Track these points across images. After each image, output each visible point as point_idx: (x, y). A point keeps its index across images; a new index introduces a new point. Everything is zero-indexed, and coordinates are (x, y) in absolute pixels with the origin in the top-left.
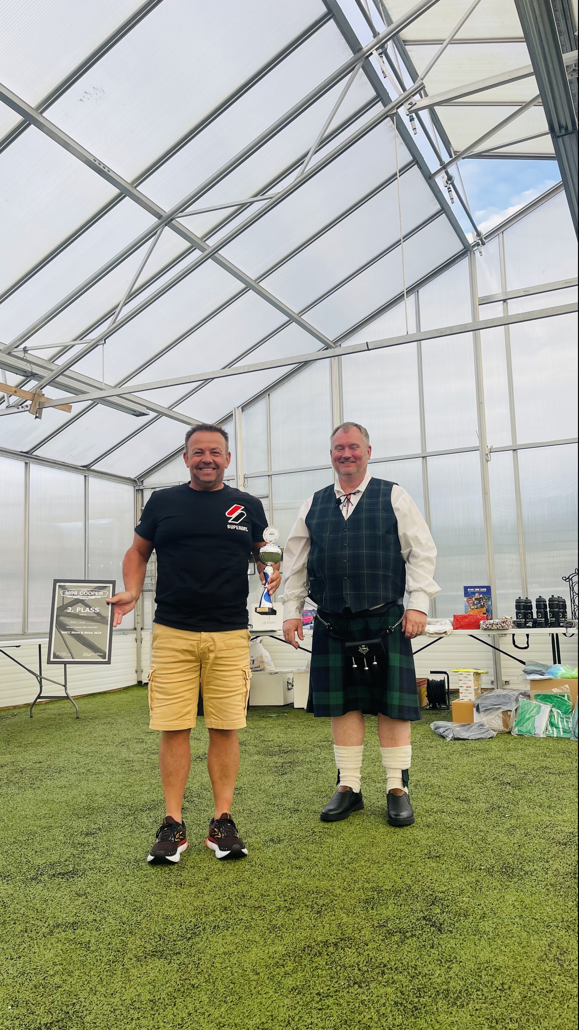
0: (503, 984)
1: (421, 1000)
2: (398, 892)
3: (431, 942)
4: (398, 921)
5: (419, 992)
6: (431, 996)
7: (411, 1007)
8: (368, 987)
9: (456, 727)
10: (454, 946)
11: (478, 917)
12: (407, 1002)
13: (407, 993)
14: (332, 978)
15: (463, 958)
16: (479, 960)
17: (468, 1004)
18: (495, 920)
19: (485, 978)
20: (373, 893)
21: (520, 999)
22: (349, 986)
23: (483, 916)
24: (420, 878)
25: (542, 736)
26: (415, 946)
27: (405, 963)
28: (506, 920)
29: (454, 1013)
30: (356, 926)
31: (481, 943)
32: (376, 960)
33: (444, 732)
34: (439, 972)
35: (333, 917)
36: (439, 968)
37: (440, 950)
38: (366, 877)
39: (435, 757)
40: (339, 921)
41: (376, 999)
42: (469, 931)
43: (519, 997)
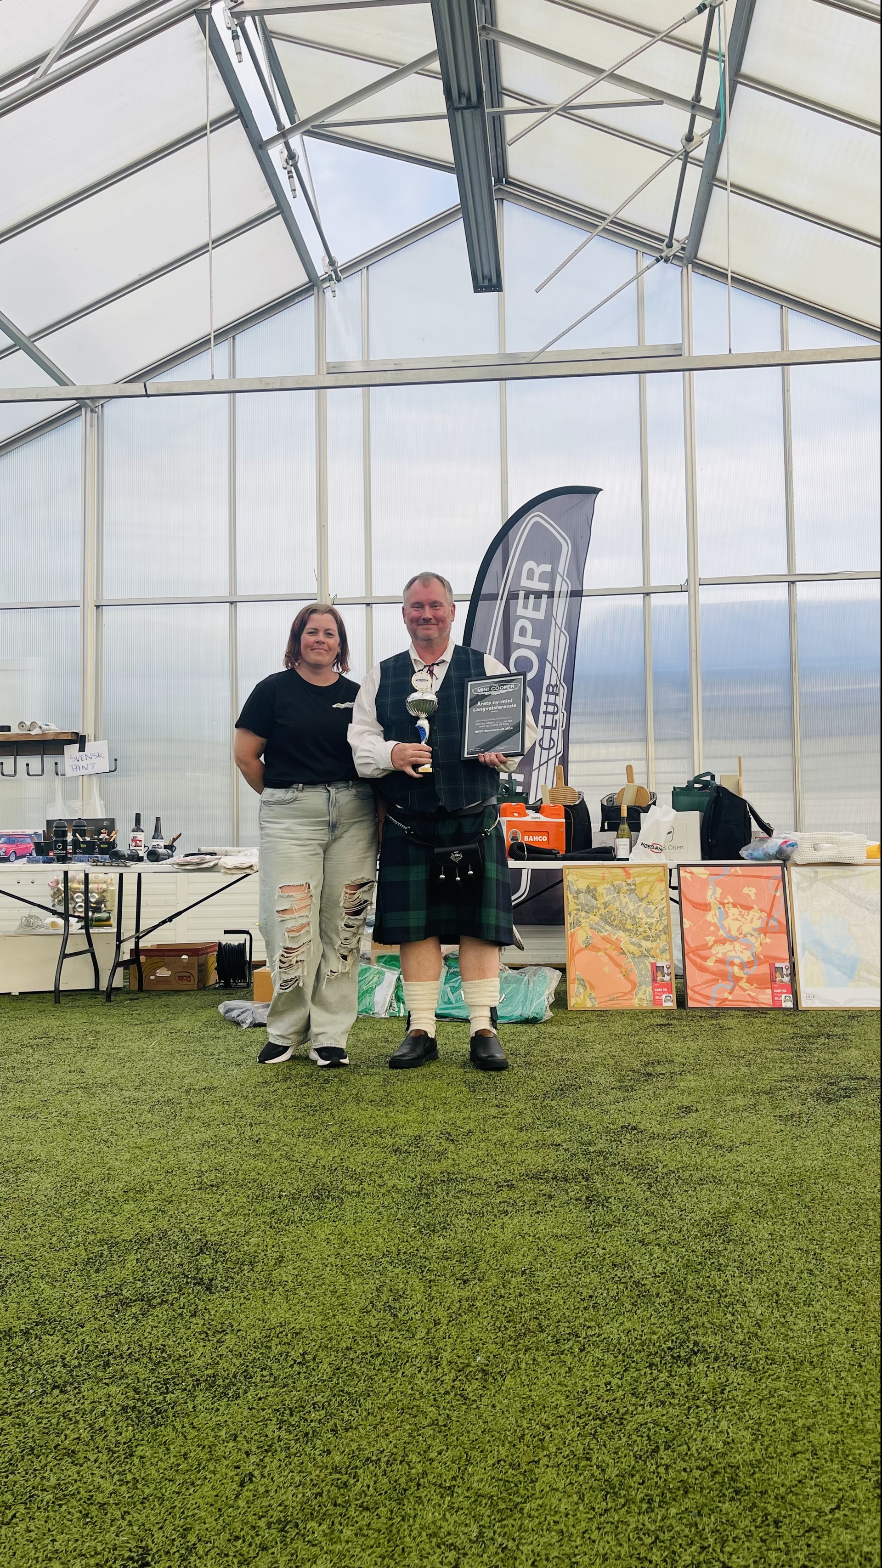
0: (303, 1355)
1: (168, 1396)
2: (143, 1242)
3: (193, 1307)
4: (139, 1284)
5: (165, 1386)
6: (185, 1389)
7: (150, 1410)
8: (77, 1391)
9: (258, 1008)
10: (230, 1308)
11: (272, 1263)
12: (144, 1403)
13: (146, 1390)
14: (14, 1384)
15: (244, 1324)
16: (269, 1323)
17: (246, 1392)
18: (298, 1264)
19: (275, 1350)
20: (101, 1248)
21: (330, 1373)
22: (44, 1392)
23: (280, 1260)
24: (184, 1218)
25: (383, 1016)
26: (165, 1317)
27: (145, 1344)
28: (315, 1261)
29: (222, 1409)
30: (66, 1300)
31: (274, 1299)
32: (97, 1347)
33: (239, 1015)
34: (201, 1350)
35: (28, 1292)
36: (202, 1344)
37: (206, 1318)
38: (91, 1226)
39: (222, 1049)
40: (37, 1296)
41: (90, 1406)
42: (256, 1284)
43: (329, 1370)
